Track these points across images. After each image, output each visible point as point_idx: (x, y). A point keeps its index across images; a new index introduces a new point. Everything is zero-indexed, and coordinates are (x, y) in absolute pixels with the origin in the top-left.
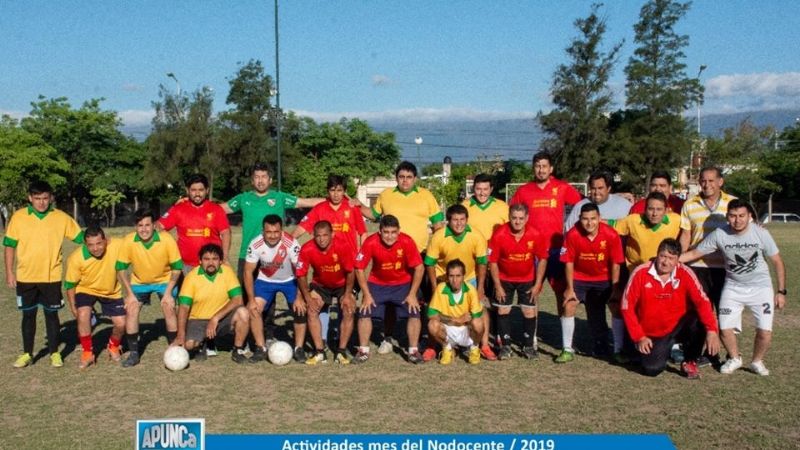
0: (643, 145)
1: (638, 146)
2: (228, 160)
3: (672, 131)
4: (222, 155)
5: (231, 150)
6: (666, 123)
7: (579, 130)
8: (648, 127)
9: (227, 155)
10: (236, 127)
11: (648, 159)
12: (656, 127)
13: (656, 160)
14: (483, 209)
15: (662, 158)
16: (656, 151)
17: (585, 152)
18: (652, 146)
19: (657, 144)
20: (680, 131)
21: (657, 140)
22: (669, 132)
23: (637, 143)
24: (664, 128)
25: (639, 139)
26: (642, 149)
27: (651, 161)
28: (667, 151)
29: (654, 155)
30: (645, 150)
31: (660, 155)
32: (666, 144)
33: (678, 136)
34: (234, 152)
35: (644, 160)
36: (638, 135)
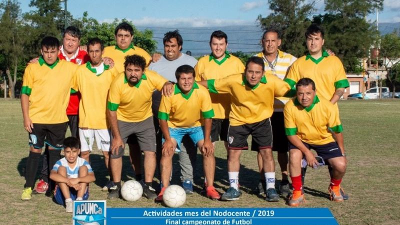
0: (337, 40)
1: (334, 41)
2: (28, 49)
3: (359, 30)
4: (25, 45)
5: (31, 42)
6: (355, 24)
7: (289, 29)
8: (341, 28)
9: (29, 46)
10: (35, 25)
11: (340, 51)
12: (347, 27)
13: (346, 51)
14: (220, 63)
15: (351, 50)
16: (347, 44)
17: (294, 45)
18: (344, 40)
19: (347, 39)
20: (365, 30)
21: (347, 37)
22: (357, 31)
23: (333, 39)
24: (352, 28)
25: (334, 36)
26: (336, 44)
27: (343, 52)
28: (355, 45)
29: (345, 47)
30: (339, 44)
31: (350, 48)
32: (355, 40)
33: (363, 34)
34: (33, 43)
35: (338, 51)
36: (333, 33)
